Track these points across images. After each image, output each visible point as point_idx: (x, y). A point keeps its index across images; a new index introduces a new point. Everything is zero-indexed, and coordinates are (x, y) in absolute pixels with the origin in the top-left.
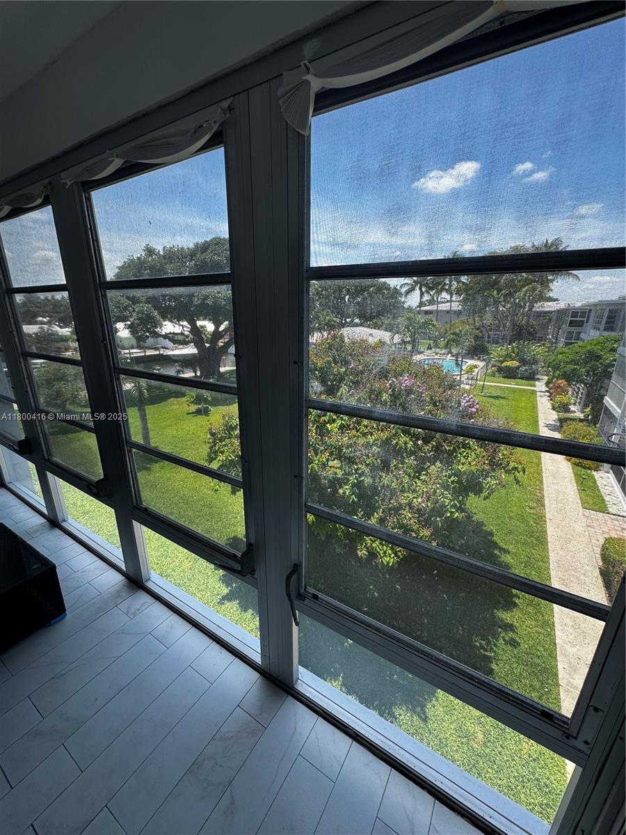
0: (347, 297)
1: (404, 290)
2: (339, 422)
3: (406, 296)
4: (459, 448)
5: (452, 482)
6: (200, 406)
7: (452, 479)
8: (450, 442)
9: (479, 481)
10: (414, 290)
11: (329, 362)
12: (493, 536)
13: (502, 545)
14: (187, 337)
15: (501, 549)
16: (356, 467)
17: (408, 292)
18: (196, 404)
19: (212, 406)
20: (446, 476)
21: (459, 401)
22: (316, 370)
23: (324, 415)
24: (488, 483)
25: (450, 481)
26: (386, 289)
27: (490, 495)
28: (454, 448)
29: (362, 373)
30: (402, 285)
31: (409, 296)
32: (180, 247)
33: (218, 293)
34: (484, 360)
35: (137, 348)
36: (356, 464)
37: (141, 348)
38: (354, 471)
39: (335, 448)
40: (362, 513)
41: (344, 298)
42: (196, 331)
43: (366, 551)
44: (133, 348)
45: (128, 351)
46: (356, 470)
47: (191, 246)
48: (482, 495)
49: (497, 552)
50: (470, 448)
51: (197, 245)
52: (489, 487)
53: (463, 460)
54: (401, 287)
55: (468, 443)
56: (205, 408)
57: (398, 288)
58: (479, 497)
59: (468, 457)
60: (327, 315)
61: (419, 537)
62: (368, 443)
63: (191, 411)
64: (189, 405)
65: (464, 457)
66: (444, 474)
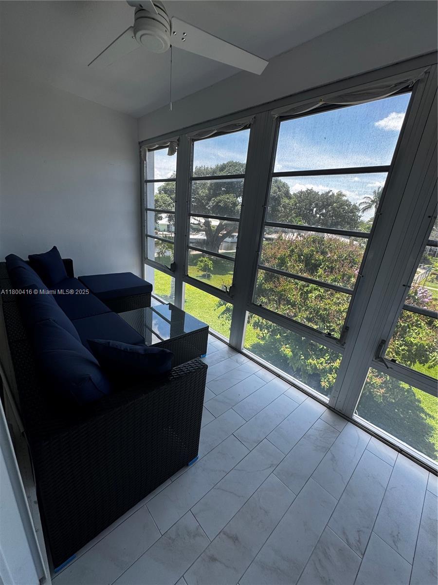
0: (315, 209)
1: (361, 207)
2: (317, 293)
3: (363, 212)
4: (412, 326)
5: (403, 350)
6: (205, 273)
7: (403, 347)
8: (405, 320)
9: (427, 354)
10: (370, 207)
11: (313, 251)
12: (420, 403)
13: (428, 411)
14: (202, 227)
15: (427, 414)
16: (328, 325)
17: (364, 210)
18: (203, 271)
19: (213, 274)
20: (398, 344)
21: (416, 291)
22: (302, 255)
23: (308, 286)
24: (434, 356)
25: (401, 348)
26: (347, 205)
27: (435, 365)
28: (408, 325)
29: (336, 261)
30: (361, 203)
31: (365, 213)
32: (206, 167)
33: (228, 199)
34: (424, 268)
35: (167, 231)
36: (329, 322)
37: (170, 232)
38: (326, 328)
39: (313, 310)
40: (328, 357)
41: (312, 210)
42: (207, 224)
43: (328, 384)
44: (165, 231)
45: (162, 233)
46: (327, 327)
47: (214, 167)
48: (427, 365)
49: (423, 416)
50: (421, 327)
51: (217, 167)
52: (435, 359)
53: (414, 334)
54: (359, 205)
55: (420, 324)
56: (208, 275)
57: (357, 205)
58: (423, 366)
59: (419, 334)
60: (299, 221)
61: (372, 383)
62: (340, 310)
63: (199, 275)
64: (198, 271)
65: (416, 333)
66: (397, 343)
